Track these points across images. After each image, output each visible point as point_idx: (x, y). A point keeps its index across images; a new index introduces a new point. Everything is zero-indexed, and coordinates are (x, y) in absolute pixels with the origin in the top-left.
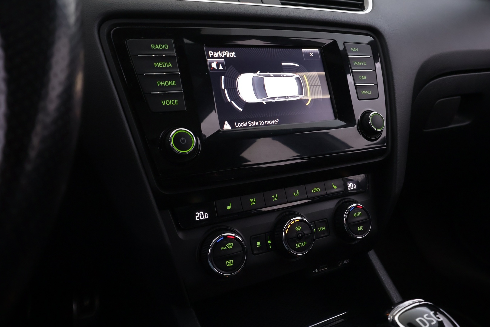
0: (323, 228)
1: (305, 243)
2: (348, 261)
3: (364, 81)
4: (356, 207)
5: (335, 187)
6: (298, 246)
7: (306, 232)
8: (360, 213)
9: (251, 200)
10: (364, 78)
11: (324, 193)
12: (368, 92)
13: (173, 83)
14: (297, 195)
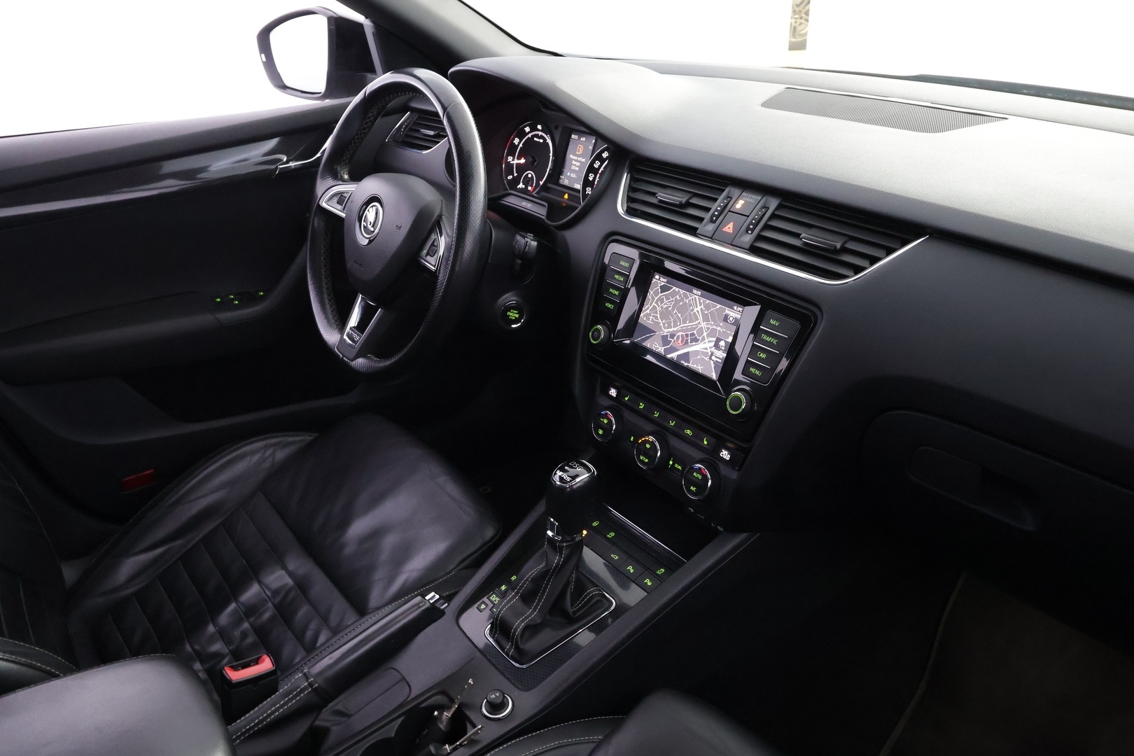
1: (647, 460)
4: (700, 468)
5: (706, 443)
6: (642, 459)
7: (651, 452)
8: (699, 475)
9: (641, 404)
10: (763, 356)
11: (693, 439)
12: (757, 372)
13: (617, 293)
14: (672, 424)
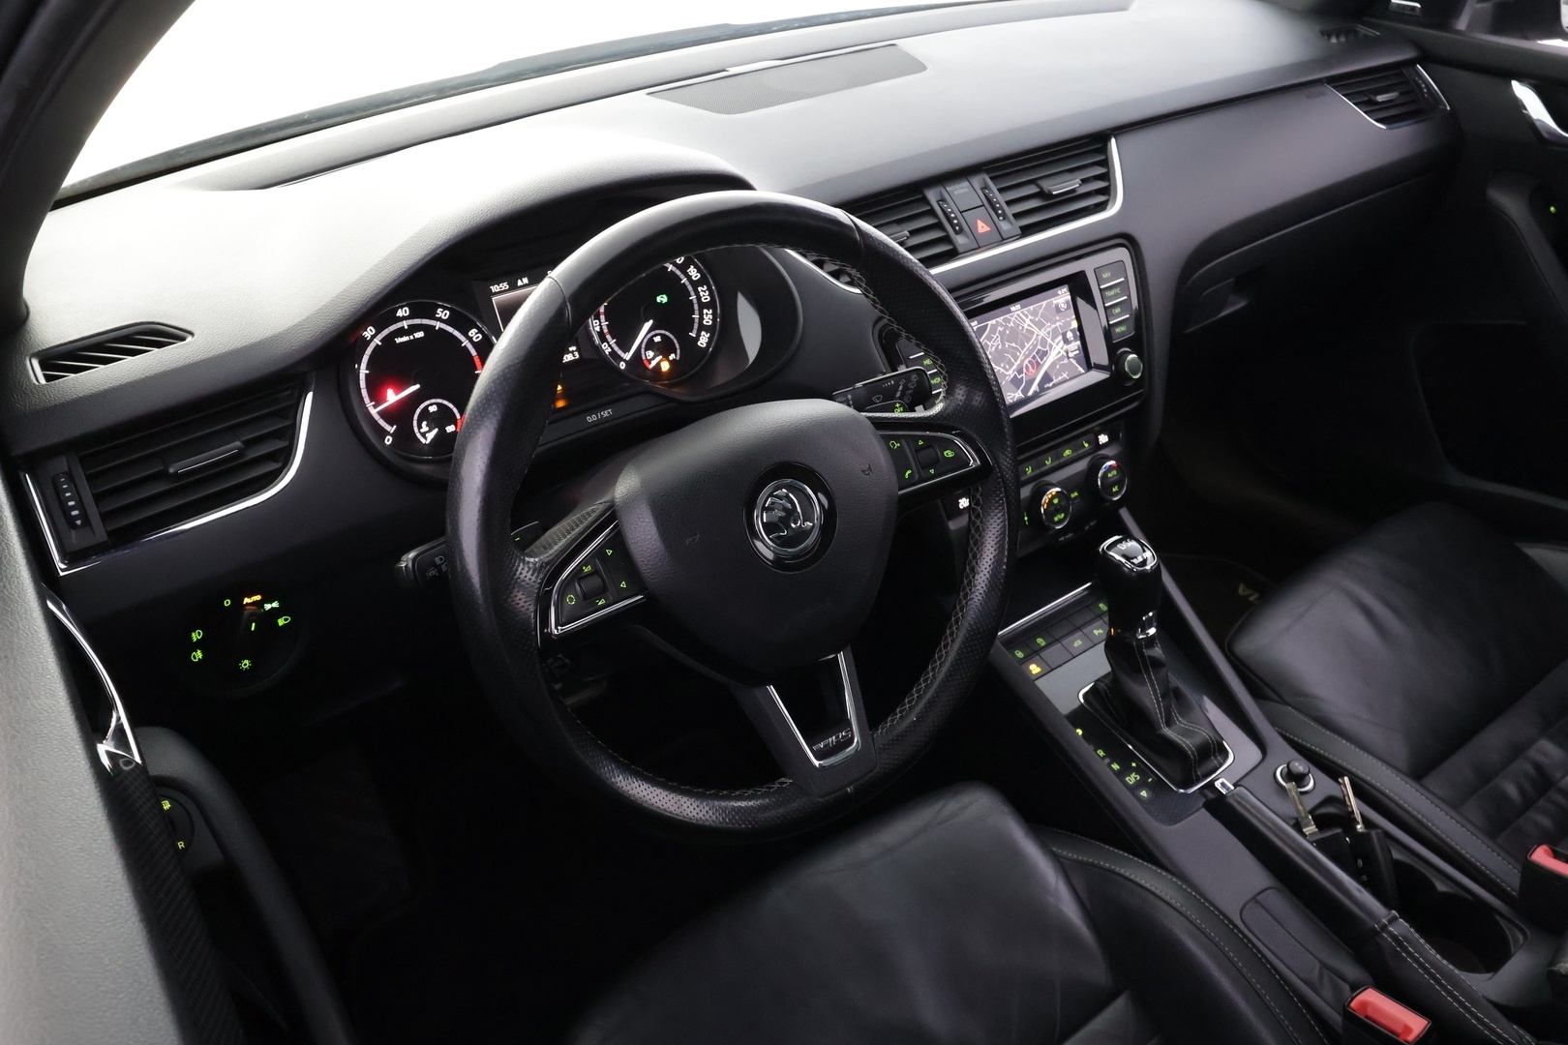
0: (1076, 494)
1: (1063, 515)
2: (1095, 522)
3: (1119, 315)
4: (1110, 465)
6: (1056, 519)
7: (1063, 503)
8: (1114, 472)
10: (1118, 310)
12: (1123, 329)
